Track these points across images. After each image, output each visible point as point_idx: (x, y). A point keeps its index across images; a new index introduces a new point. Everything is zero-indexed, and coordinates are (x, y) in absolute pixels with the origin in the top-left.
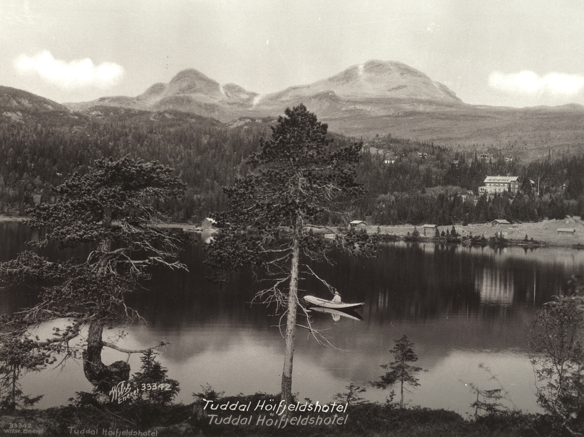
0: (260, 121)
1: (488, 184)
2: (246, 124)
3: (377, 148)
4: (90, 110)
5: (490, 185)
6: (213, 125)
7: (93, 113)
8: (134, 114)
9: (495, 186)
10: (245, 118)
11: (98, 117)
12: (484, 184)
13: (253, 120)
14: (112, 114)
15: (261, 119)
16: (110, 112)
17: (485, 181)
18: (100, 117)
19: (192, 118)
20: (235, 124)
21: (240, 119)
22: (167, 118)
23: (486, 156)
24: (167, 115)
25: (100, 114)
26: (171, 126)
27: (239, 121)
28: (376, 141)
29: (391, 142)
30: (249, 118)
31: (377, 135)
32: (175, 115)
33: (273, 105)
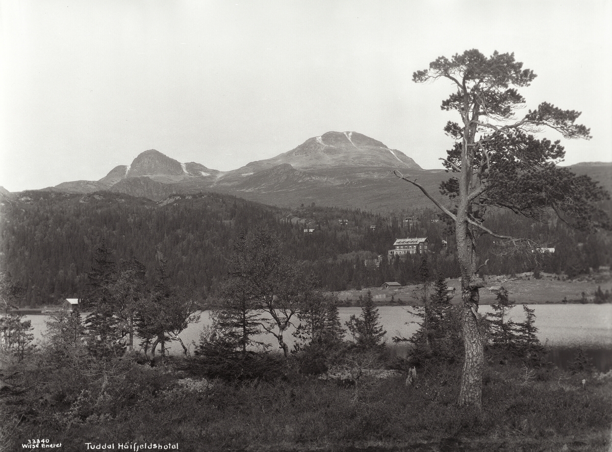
0: (190, 198)
1: (398, 247)
2: (176, 201)
3: (300, 217)
4: (20, 196)
5: (400, 248)
6: (144, 204)
7: (23, 199)
8: (65, 197)
9: (404, 248)
10: (174, 195)
11: (28, 203)
12: (394, 248)
13: (183, 197)
14: (42, 198)
15: (191, 195)
16: (40, 197)
17: (395, 244)
18: (29, 203)
19: (122, 198)
20: (165, 202)
21: (170, 197)
22: (97, 199)
23: (410, 219)
24: (97, 197)
25: (30, 199)
26: (101, 207)
27: (169, 198)
28: (300, 211)
29: (315, 210)
30: (179, 195)
31: (303, 205)
32: (104, 197)
33: (233, 181)
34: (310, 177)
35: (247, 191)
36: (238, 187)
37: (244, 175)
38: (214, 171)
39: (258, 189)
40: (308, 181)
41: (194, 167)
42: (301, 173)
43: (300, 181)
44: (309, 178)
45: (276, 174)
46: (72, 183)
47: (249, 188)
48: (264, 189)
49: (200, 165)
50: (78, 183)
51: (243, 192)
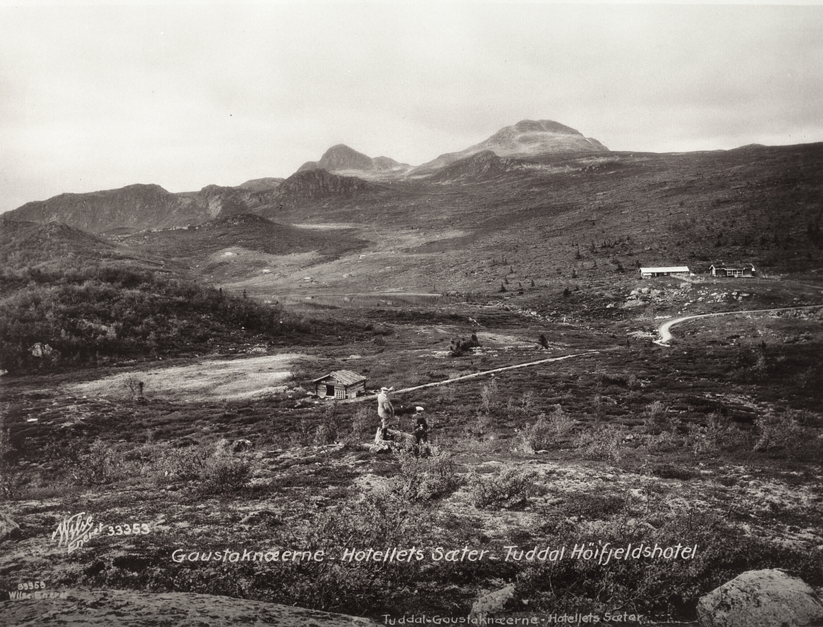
33: (426, 174)
34: (521, 165)
35: (443, 184)
36: (432, 179)
37: (435, 167)
38: (404, 165)
39: (457, 181)
40: (518, 169)
41: (384, 163)
42: (507, 160)
43: (508, 170)
44: (519, 166)
45: (476, 163)
46: (257, 180)
47: (445, 180)
48: (463, 180)
49: (391, 160)
50: (263, 181)
51: (439, 185)
